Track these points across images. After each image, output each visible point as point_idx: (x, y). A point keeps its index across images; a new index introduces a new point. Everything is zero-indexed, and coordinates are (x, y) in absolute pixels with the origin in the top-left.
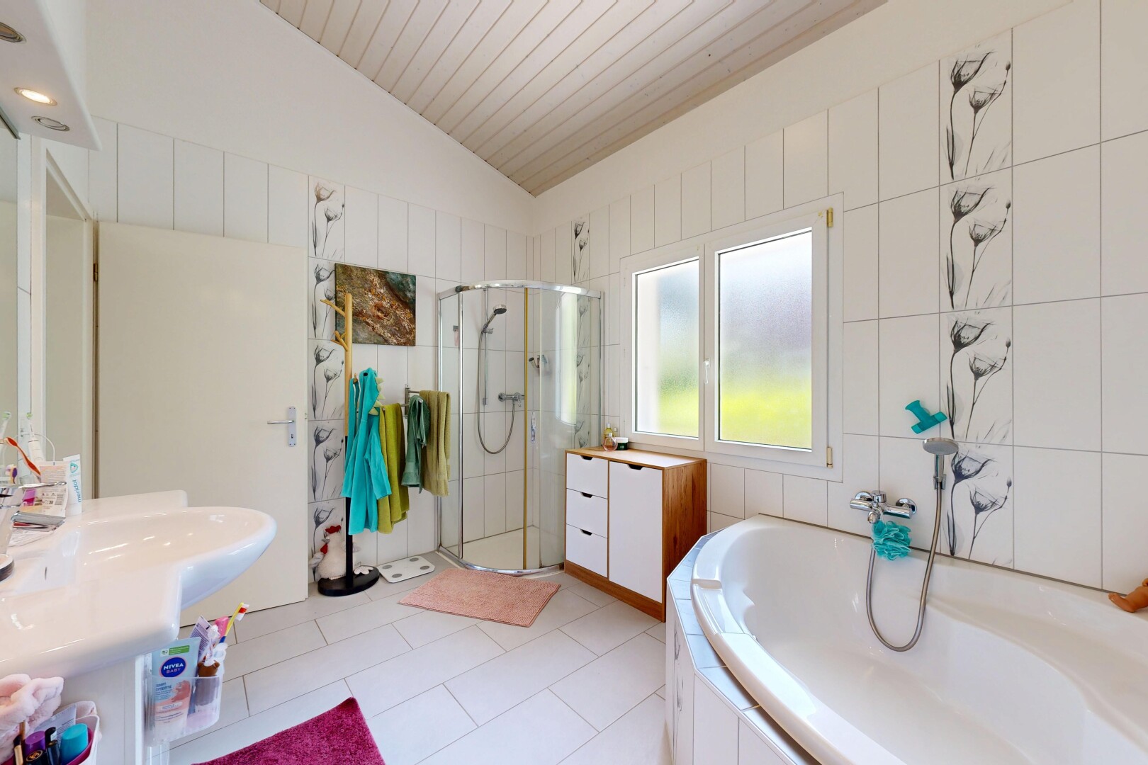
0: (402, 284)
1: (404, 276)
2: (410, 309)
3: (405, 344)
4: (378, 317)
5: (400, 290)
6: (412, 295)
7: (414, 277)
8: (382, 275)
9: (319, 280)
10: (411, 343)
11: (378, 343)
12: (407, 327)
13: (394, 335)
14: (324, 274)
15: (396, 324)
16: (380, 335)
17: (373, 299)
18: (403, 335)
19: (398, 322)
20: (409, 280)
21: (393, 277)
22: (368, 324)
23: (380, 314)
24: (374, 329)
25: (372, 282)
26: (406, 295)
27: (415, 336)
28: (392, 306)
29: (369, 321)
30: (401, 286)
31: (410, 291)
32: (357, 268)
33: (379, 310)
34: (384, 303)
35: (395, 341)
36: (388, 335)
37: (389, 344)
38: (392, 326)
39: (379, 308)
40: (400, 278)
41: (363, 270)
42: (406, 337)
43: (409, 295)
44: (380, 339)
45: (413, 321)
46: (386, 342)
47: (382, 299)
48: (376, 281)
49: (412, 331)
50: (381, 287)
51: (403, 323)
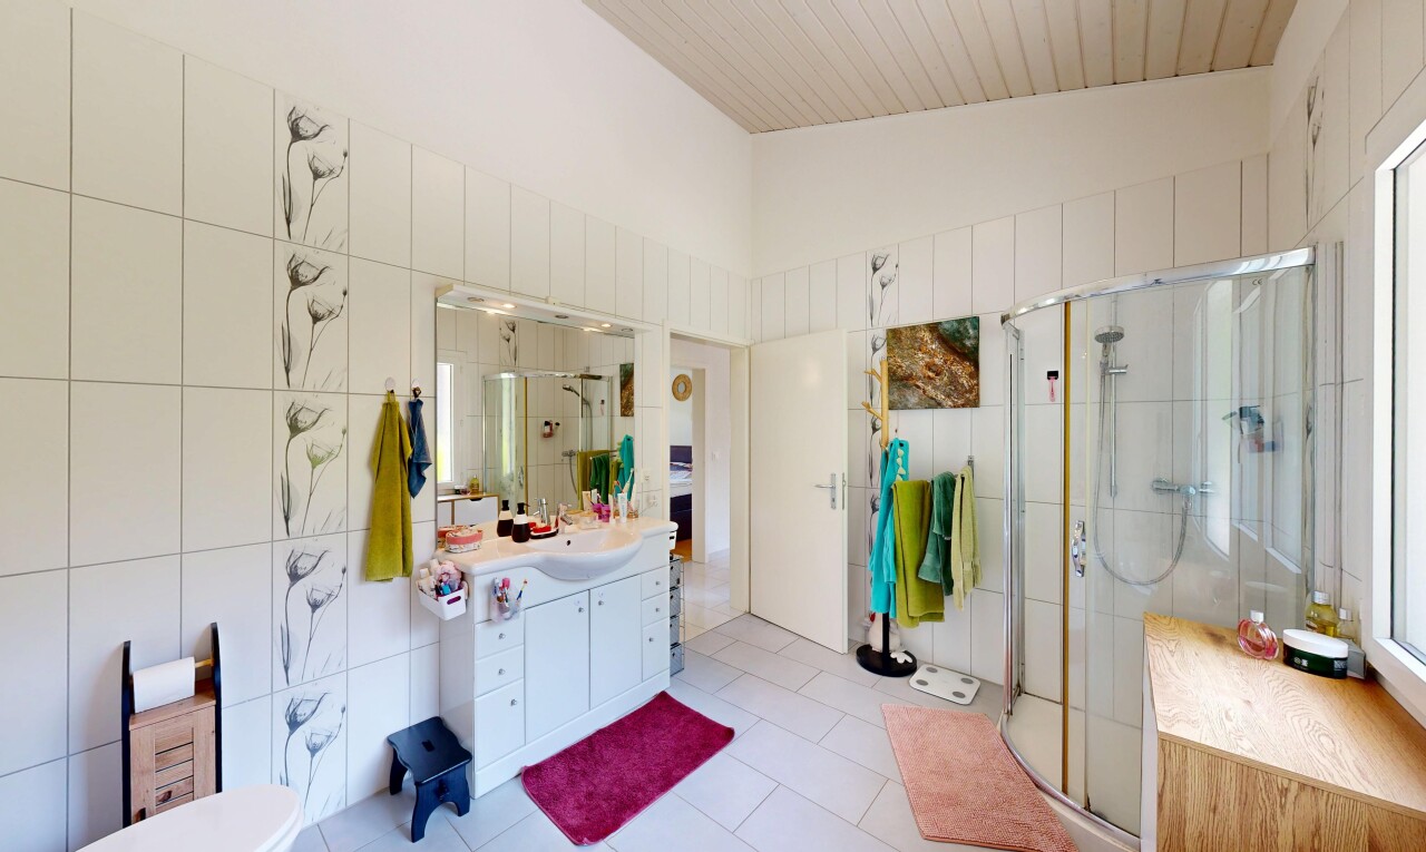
0: (959, 332)
1: (961, 321)
2: (969, 360)
3: (963, 406)
4: (929, 377)
5: (956, 339)
6: (973, 342)
7: (977, 319)
8: (933, 328)
9: (875, 350)
10: (975, 403)
11: (931, 407)
12: (966, 385)
13: (948, 396)
14: (879, 343)
15: (951, 383)
16: (932, 398)
17: (923, 358)
18: (961, 395)
19: (954, 380)
20: (968, 324)
21: (947, 326)
22: (918, 387)
23: (931, 374)
24: (924, 392)
25: (922, 339)
26: (964, 345)
27: (978, 395)
28: (945, 362)
29: (919, 383)
30: (957, 335)
31: (969, 338)
32: (906, 328)
33: (930, 369)
34: (936, 360)
35: (950, 403)
36: (941, 397)
37: (943, 407)
38: (946, 385)
39: (929, 367)
40: (955, 325)
41: (913, 328)
42: (968, 397)
43: (968, 343)
44: (933, 402)
45: (975, 374)
46: (939, 405)
47: (932, 356)
48: (927, 336)
49: (974, 390)
50: (932, 343)
51: (961, 380)
